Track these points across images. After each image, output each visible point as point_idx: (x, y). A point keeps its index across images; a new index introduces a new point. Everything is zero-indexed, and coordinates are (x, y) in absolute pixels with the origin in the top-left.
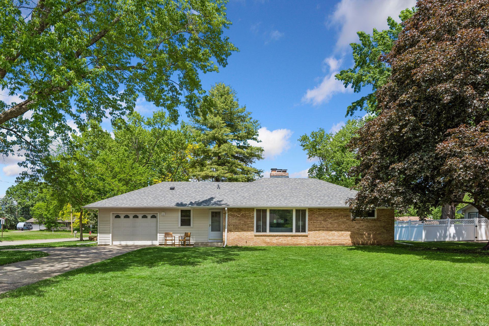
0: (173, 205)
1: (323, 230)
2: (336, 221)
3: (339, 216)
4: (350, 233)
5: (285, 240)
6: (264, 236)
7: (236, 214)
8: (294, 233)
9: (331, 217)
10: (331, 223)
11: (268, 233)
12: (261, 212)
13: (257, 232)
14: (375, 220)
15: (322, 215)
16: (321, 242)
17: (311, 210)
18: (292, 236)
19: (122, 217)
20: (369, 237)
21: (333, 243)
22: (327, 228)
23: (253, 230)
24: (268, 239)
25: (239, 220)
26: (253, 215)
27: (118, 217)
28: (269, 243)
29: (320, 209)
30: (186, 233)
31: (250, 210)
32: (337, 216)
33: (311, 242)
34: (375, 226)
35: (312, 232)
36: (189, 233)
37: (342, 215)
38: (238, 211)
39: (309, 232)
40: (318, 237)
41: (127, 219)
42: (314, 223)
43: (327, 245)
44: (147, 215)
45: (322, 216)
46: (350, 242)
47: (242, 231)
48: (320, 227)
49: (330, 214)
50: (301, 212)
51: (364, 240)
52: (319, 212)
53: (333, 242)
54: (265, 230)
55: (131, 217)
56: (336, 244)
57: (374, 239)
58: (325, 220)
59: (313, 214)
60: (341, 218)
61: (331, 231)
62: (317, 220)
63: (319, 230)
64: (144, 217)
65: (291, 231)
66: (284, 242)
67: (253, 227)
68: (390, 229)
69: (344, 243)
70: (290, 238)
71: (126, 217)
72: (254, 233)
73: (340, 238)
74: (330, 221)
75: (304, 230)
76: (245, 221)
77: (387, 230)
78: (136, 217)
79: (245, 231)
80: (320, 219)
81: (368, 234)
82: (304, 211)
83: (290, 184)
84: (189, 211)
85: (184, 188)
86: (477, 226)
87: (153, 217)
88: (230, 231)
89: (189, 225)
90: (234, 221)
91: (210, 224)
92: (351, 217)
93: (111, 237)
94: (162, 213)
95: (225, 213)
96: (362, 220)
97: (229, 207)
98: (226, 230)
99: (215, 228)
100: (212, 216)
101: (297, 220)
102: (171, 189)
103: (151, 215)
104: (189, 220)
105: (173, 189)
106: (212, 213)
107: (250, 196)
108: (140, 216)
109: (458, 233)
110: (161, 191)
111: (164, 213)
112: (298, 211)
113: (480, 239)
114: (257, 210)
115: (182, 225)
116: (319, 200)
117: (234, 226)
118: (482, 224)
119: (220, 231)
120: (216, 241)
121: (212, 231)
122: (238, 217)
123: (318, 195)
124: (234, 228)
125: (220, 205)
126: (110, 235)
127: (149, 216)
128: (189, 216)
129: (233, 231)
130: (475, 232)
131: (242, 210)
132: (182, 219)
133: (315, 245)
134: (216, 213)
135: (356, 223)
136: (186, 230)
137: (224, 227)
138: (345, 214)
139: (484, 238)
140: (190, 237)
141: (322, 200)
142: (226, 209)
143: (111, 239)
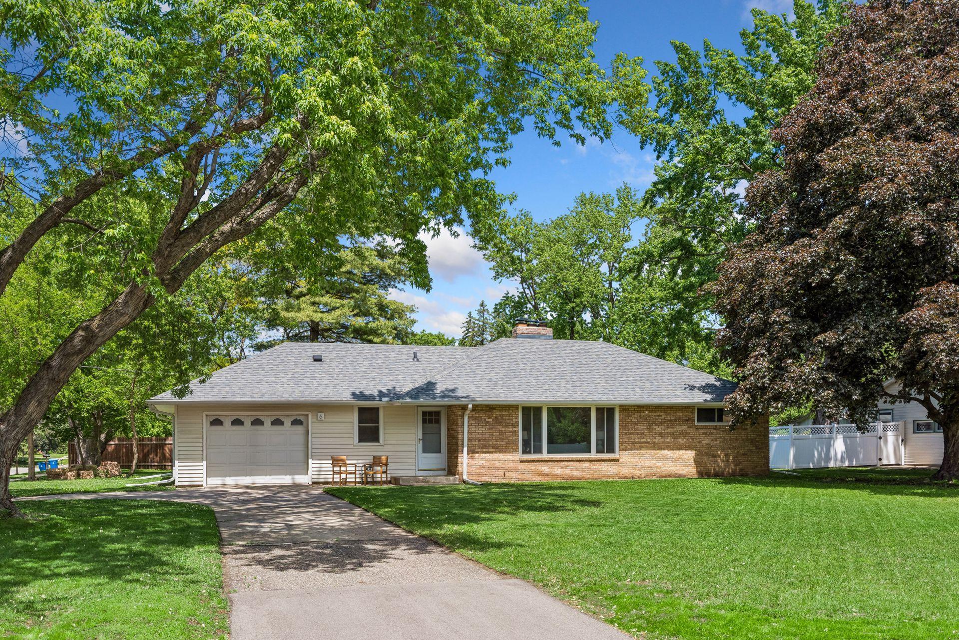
0: (346, 397)
1: (647, 448)
2: (669, 431)
3: (675, 420)
4: (693, 453)
5: (577, 470)
6: (538, 461)
7: (484, 416)
8: (593, 455)
9: (661, 423)
10: (660, 435)
11: (545, 455)
12: (531, 413)
13: (524, 452)
15: (645, 418)
16: (643, 472)
17: (624, 408)
18: (591, 461)
19: (227, 422)
20: (728, 460)
21: (664, 473)
22: (654, 443)
23: (516, 450)
24: (545, 468)
25: (489, 429)
26: (517, 418)
27: (217, 422)
28: (547, 475)
29: (641, 407)
30: (374, 458)
31: (511, 407)
32: (670, 421)
33: (625, 471)
34: (736, 440)
35: (627, 453)
36: (383, 457)
37: (679, 418)
38: (487, 411)
39: (621, 453)
40: (637, 462)
41: (238, 428)
42: (630, 434)
43: (655, 478)
44: (283, 419)
45: (646, 420)
46: (694, 470)
47: (496, 452)
48: (641, 443)
49: (659, 416)
50: (606, 413)
51: (719, 466)
52: (639, 412)
53: (665, 471)
54: (538, 450)
55: (247, 422)
56: (669, 476)
57: (736, 465)
58: (650, 429)
59: (628, 416)
60: (679, 425)
61: (661, 449)
62: (636, 429)
63: (640, 449)
64: (277, 422)
65: (588, 450)
66: (576, 473)
67: (517, 444)
68: (763, 446)
69: (684, 472)
70: (587, 464)
71: (237, 422)
72: (519, 455)
73: (677, 463)
74: (659, 429)
75: (611, 450)
76: (500, 432)
77: (757, 447)
78: (257, 422)
79: (501, 451)
80: (640, 426)
81: (726, 455)
82: (610, 411)
83: (563, 353)
84: (376, 410)
85: (341, 358)
86: (880, 438)
87: (296, 422)
88: (471, 451)
89: (377, 439)
90: (481, 431)
91: (421, 436)
92: (696, 423)
93: (204, 468)
94: (319, 414)
95: (463, 416)
96: (715, 428)
97: (475, 402)
98: (465, 449)
99: (430, 447)
100: (424, 421)
101: (599, 427)
102: (315, 360)
103: (292, 419)
104: (377, 429)
105: (320, 360)
106: (424, 413)
107: (502, 379)
108: (268, 422)
109: (850, 451)
110: (296, 365)
111: (323, 415)
112: (600, 410)
113: (885, 462)
114: (523, 408)
115: (360, 440)
116: (637, 389)
117: (479, 441)
118: (890, 433)
119: (440, 452)
120: (431, 473)
121: (424, 451)
122: (488, 422)
123: (630, 379)
124: (480, 446)
125: (458, 398)
126: (204, 463)
127: (287, 422)
128: (377, 421)
129: (477, 453)
130: (879, 450)
131: (494, 409)
132: (360, 428)
133: (633, 477)
134: (430, 413)
135: (705, 434)
136: (370, 450)
137: (460, 443)
138: (686, 416)
139: (893, 461)
140: (386, 465)
141: (642, 388)
142: (470, 406)
143: (204, 471)
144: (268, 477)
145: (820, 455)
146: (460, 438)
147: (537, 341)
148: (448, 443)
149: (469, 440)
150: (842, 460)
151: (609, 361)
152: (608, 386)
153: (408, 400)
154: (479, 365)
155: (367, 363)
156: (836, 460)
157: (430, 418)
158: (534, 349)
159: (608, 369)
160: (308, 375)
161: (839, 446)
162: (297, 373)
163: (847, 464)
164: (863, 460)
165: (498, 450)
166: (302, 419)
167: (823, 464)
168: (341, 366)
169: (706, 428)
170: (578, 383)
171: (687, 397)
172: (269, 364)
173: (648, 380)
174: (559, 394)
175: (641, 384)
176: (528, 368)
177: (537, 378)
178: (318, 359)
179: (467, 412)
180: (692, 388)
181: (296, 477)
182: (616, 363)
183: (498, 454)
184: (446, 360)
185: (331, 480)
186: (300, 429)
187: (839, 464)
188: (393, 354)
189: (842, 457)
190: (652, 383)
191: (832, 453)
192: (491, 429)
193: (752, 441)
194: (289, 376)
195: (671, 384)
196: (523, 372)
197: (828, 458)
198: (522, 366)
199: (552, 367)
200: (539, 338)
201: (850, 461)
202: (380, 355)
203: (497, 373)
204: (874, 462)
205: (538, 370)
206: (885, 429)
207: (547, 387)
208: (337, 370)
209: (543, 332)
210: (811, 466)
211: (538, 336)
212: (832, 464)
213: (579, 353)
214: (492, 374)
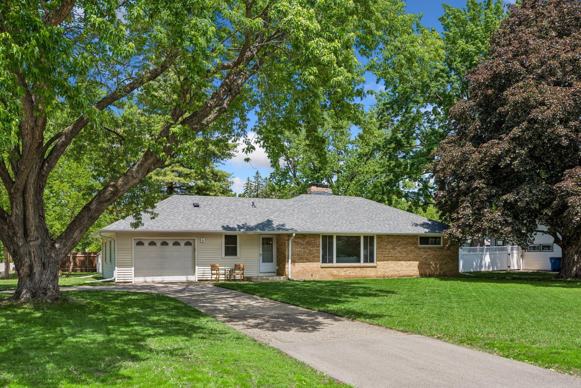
0: (219, 229)
1: (392, 260)
2: (404, 250)
3: (408, 244)
4: (417, 263)
5: (353, 272)
6: (331, 267)
7: (300, 241)
8: (362, 264)
9: (400, 245)
10: (399, 252)
11: (335, 264)
12: (327, 239)
13: (323, 262)
14: (441, 248)
15: (390, 242)
16: (390, 274)
17: (380, 236)
18: (361, 267)
19: (146, 243)
20: (436, 267)
21: (401, 274)
22: (396, 257)
23: (319, 261)
24: (335, 271)
26: (319, 242)
27: (140, 243)
28: (336, 276)
29: (389, 236)
30: (236, 265)
31: (315, 236)
32: (405, 244)
33: (380, 274)
34: (441, 255)
35: (381, 263)
36: (241, 265)
37: (410, 243)
38: (302, 238)
39: (378, 263)
40: (386, 268)
41: (153, 247)
42: (383, 251)
43: (396, 277)
44: (180, 242)
46: (418, 273)
47: (307, 262)
48: (389, 257)
49: (399, 241)
50: (369, 239)
51: (431, 270)
52: (388, 239)
53: (402, 273)
54: (331, 261)
55: (159, 243)
56: (404, 276)
57: (441, 270)
58: (394, 249)
59: (382, 241)
60: (410, 246)
61: (400, 260)
62: (386, 249)
63: (388, 260)
64: (176, 244)
65: (359, 261)
66: (352, 274)
67: (319, 257)
68: (455, 259)
69: (412, 274)
70: (359, 269)
71: (152, 243)
72: (320, 264)
73: (409, 269)
74: (398, 249)
75: (372, 261)
76: (310, 250)
77: (452, 260)
78: (164, 244)
79: (310, 261)
80: (388, 247)
81: (435, 264)
82: (372, 238)
83: (339, 204)
84: (235, 237)
85: (210, 205)
86: (509, 254)
87: (188, 244)
88: (293, 262)
89: (235, 254)
90: (298, 250)
91: (261, 253)
92: (419, 246)
93: (133, 271)
94: (202, 239)
95: (288, 240)
96: (430, 248)
97: (297, 233)
98: (290, 260)
99: (267, 259)
100: (263, 244)
101: (365, 248)
102: (195, 206)
103: (185, 242)
104: (235, 248)
105: (198, 206)
106: (263, 239)
107: (309, 219)
108: (171, 243)
109: (493, 262)
110: (184, 209)
111: (204, 239)
112: (366, 238)
113: (512, 268)
114: (323, 236)
115: (226, 255)
116: (386, 225)
117: (298, 255)
118: (515, 252)
119: (272, 262)
120: (267, 274)
121: (263, 262)
122: (303, 244)
123: (381, 219)
124: (298, 259)
125: (287, 230)
126: (133, 268)
127: (182, 243)
128: (235, 243)
129: (297, 262)
130: (508, 261)
131: (306, 236)
132: (226, 247)
133: (384, 277)
134: (267, 239)
135: (424, 251)
136: (232, 260)
137: (287, 257)
138: (414, 241)
139: (516, 268)
140: (243, 270)
141: (389, 224)
142: (294, 235)
143: (133, 273)
144: (171, 277)
145: (477, 264)
146: (287, 254)
147: (323, 196)
148: (277, 257)
149: (292, 255)
150: (489, 267)
151: (366, 208)
152: (369, 223)
153: (258, 231)
154: (293, 210)
155: (225, 208)
156: (485, 267)
157: (267, 241)
158: (322, 201)
159: (367, 213)
160: (193, 215)
161: (487, 259)
162: (186, 214)
163: (491, 269)
164: (500, 267)
165: (308, 261)
166: (191, 242)
167: (478, 270)
168: (211, 210)
169: (424, 248)
170: (352, 222)
171: (415, 230)
172: (168, 208)
173: (391, 220)
174: (343, 228)
175: (388, 223)
176: (322, 213)
177: (328, 218)
178: (197, 206)
179: (292, 238)
180: (416, 225)
181: (189, 276)
182: (370, 210)
183: (308, 263)
184: (271, 207)
185: (210, 279)
186: (190, 248)
187: (487, 269)
188: (240, 203)
189: (489, 265)
190: (393, 222)
191: (483, 263)
192: (304, 248)
193: (449, 256)
194: (182, 216)
195: (404, 223)
196: (320, 215)
197: (481, 267)
198: (318, 211)
199: (335, 212)
200: (324, 194)
201: (493, 268)
202: (232, 204)
203: (305, 216)
204: (506, 268)
205: (328, 213)
206: (512, 249)
207: (335, 224)
208: (209, 212)
209: (326, 191)
210: (472, 271)
211: (323, 193)
212: (483, 270)
213: (348, 204)
214: (303, 216)
